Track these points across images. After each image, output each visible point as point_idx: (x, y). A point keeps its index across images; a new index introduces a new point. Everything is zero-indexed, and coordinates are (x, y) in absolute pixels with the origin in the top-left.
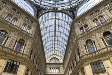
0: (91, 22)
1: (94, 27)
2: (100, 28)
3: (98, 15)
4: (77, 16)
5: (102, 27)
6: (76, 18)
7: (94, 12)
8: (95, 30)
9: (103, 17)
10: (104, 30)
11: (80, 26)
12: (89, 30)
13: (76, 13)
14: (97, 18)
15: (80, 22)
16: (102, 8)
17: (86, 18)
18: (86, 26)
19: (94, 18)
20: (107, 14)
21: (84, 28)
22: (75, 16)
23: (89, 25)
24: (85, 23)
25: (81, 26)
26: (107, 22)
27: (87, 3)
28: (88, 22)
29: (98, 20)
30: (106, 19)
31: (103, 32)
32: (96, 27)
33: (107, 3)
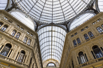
0: (12, 29)
1: (9, 34)
2: (11, 39)
3: (20, 31)
4: (12, 13)
5: (13, 39)
6: (9, 13)
7: (20, 27)
8: (7, 36)
9: (20, 35)
10: (11, 43)
11: (2, 21)
12: (4, 32)
13: (14, 11)
14: (18, 31)
15: (7, 19)
16: (26, 31)
17: (13, 23)
18: (6, 26)
19: (17, 30)
20: (23, 36)
21: (3, 25)
22: (10, 11)
23: (8, 28)
24: (8, 24)
25: (4, 21)
26: (18, 40)
27: (25, 17)
28: (10, 26)
29: (16, 33)
30: (19, 38)
31: (9, 43)
32: (10, 35)
33: (30, 32)
